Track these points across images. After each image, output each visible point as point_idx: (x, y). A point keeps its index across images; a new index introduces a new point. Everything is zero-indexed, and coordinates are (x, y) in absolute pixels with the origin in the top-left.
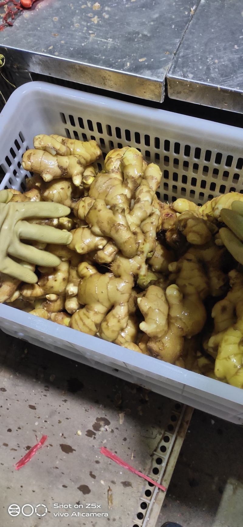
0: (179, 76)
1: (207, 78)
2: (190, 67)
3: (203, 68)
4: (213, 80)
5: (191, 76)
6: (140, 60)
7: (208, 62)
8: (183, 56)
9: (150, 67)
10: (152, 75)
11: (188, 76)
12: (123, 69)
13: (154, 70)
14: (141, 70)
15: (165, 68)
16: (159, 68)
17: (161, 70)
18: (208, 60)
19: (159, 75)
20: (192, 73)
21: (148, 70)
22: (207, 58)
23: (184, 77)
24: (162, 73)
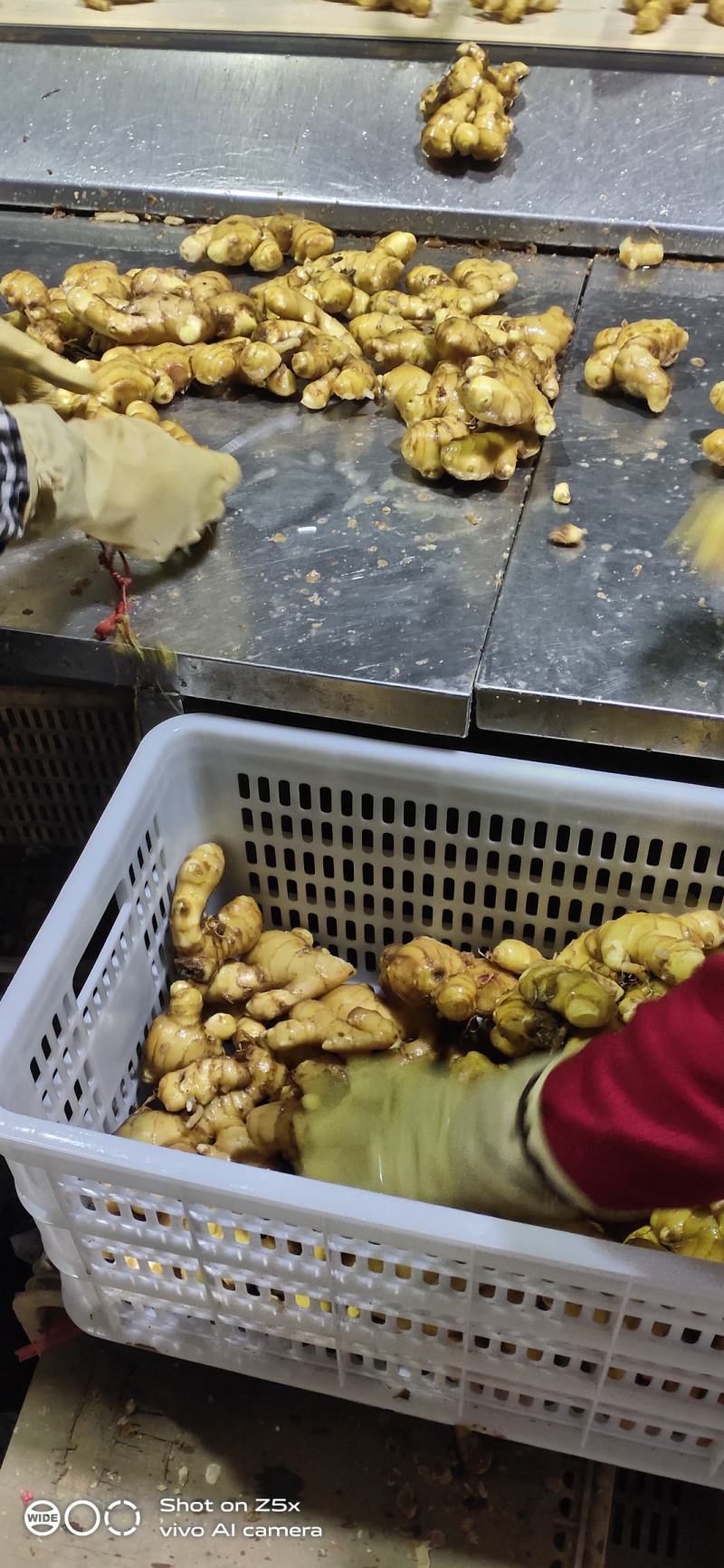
0: (499, 685)
1: (554, 686)
2: (516, 669)
3: (542, 670)
4: (565, 689)
5: (522, 684)
6: (417, 663)
7: (549, 660)
8: (499, 653)
9: (439, 673)
10: (447, 687)
11: (516, 684)
12: (388, 677)
13: (448, 679)
14: (424, 679)
15: (469, 673)
16: (456, 673)
17: (463, 677)
18: (549, 658)
19: (461, 685)
20: (523, 680)
21: (437, 678)
22: (546, 655)
23: (510, 687)
24: (465, 682)
